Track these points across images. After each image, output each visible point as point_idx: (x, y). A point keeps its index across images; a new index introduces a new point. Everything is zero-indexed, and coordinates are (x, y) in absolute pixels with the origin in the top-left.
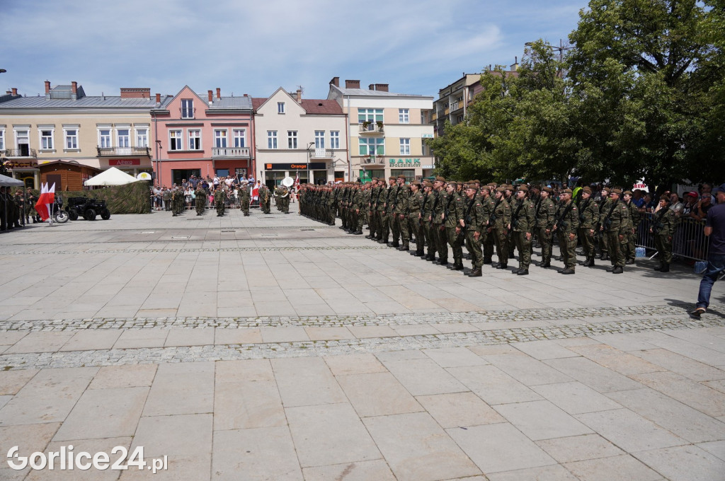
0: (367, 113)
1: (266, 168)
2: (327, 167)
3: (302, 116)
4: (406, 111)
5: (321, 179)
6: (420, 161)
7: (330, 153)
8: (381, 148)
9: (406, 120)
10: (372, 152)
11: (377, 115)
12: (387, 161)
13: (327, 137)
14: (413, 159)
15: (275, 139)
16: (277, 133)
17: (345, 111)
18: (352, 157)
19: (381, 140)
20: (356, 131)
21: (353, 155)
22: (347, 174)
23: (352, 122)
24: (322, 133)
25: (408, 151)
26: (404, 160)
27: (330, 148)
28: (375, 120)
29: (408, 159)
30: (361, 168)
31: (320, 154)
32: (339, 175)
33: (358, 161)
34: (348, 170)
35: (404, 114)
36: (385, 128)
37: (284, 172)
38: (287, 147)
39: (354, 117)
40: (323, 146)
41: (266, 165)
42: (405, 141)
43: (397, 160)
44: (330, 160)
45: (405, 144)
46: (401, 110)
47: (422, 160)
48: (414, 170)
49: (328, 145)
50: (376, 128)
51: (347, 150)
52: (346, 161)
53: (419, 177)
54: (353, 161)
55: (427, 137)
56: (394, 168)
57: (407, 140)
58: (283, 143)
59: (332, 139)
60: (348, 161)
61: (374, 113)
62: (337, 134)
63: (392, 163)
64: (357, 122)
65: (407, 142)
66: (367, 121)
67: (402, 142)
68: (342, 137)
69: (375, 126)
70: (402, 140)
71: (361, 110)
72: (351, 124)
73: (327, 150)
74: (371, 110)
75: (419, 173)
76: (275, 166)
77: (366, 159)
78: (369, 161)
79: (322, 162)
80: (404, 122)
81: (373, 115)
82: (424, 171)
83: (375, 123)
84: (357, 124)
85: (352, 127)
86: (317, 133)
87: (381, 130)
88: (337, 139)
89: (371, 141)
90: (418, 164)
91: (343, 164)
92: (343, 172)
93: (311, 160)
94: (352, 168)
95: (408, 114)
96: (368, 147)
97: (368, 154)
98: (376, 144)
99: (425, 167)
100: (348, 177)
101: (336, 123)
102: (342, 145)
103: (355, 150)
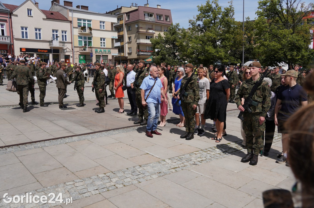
0: (82, 22)
1: (21, 51)
2: (60, 52)
3: (44, 19)
4: (104, 22)
5: (56, 58)
6: (111, 51)
7: (62, 44)
8: (90, 42)
9: (104, 28)
10: (85, 45)
11: (88, 24)
12: (94, 50)
13: (60, 34)
14: (107, 50)
15: (26, 33)
16: (28, 29)
17: (70, 19)
18: (75, 47)
19: (90, 38)
20: (76, 32)
21: (75, 46)
22: (71, 57)
23: (74, 26)
24: (57, 31)
25: (104, 46)
26: (102, 50)
27: (61, 40)
28: (87, 26)
29: (105, 49)
30: (80, 54)
31: (56, 44)
32: (67, 57)
33: (78, 49)
34: (72, 54)
35: (102, 24)
36: (93, 31)
37: (33, 54)
38: (34, 38)
39: (75, 23)
40: (57, 39)
41: (21, 49)
42: (103, 40)
43: (99, 50)
44: (62, 48)
45: (103, 41)
46: (101, 22)
47: (112, 50)
48: (107, 56)
49: (60, 39)
50: (88, 31)
51: (71, 43)
52: (71, 49)
53: (110, 60)
54: (76, 49)
55: (114, 38)
56: (98, 54)
57: (104, 39)
58: (31, 35)
59: (63, 36)
60: (72, 49)
61: (86, 22)
62: (65, 33)
63: (96, 52)
64: (77, 26)
65: (104, 40)
66: (82, 26)
67: (101, 40)
68: (68, 34)
69: (86, 29)
70: (101, 39)
71: (79, 19)
72: (74, 28)
73: (60, 42)
74: (84, 20)
75: (110, 57)
76: (28, 50)
77: (82, 48)
78: (85, 50)
79: (57, 49)
80: (102, 29)
81: (86, 23)
82: (113, 56)
83: (87, 28)
84: (77, 28)
85: (74, 29)
86: (53, 31)
87: (91, 33)
88: (66, 36)
89: (85, 38)
90: (110, 53)
91: (69, 50)
92: (69, 56)
93: (50, 47)
94: (75, 53)
95: (104, 24)
96: (83, 42)
97: (83, 45)
98: (87, 40)
99: (113, 55)
100: (72, 58)
101: (65, 26)
102: (68, 40)
103: (76, 43)
